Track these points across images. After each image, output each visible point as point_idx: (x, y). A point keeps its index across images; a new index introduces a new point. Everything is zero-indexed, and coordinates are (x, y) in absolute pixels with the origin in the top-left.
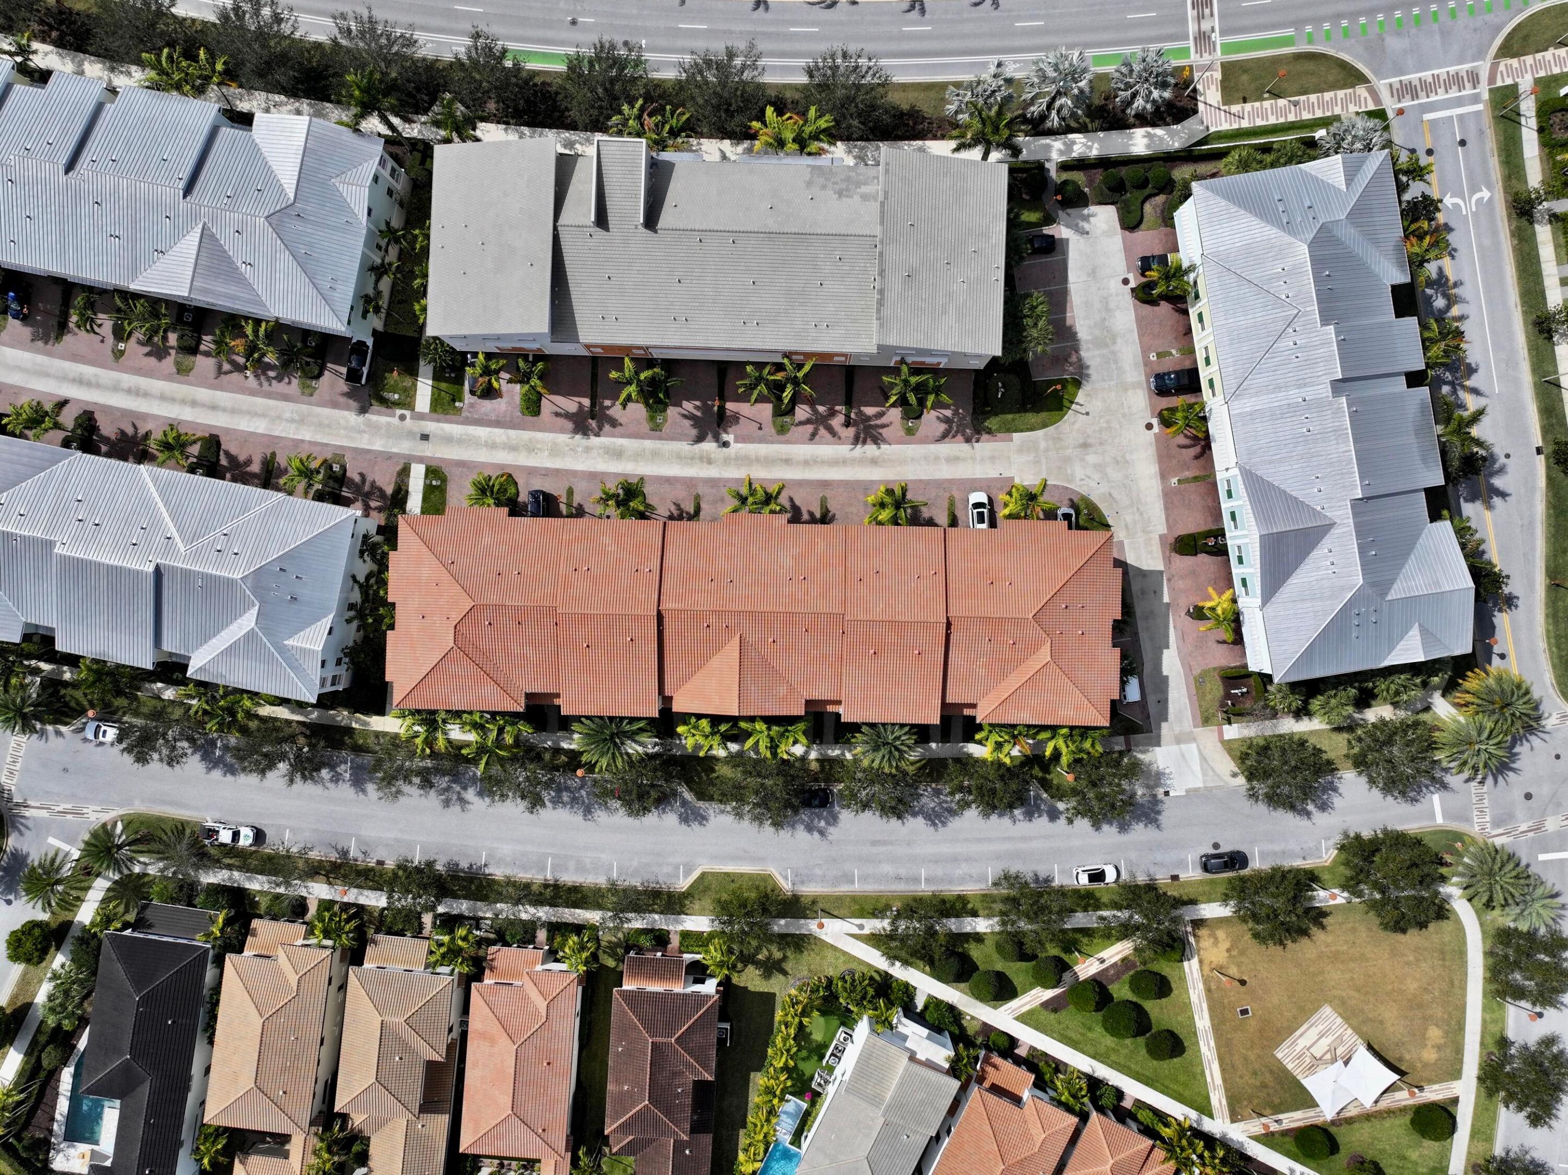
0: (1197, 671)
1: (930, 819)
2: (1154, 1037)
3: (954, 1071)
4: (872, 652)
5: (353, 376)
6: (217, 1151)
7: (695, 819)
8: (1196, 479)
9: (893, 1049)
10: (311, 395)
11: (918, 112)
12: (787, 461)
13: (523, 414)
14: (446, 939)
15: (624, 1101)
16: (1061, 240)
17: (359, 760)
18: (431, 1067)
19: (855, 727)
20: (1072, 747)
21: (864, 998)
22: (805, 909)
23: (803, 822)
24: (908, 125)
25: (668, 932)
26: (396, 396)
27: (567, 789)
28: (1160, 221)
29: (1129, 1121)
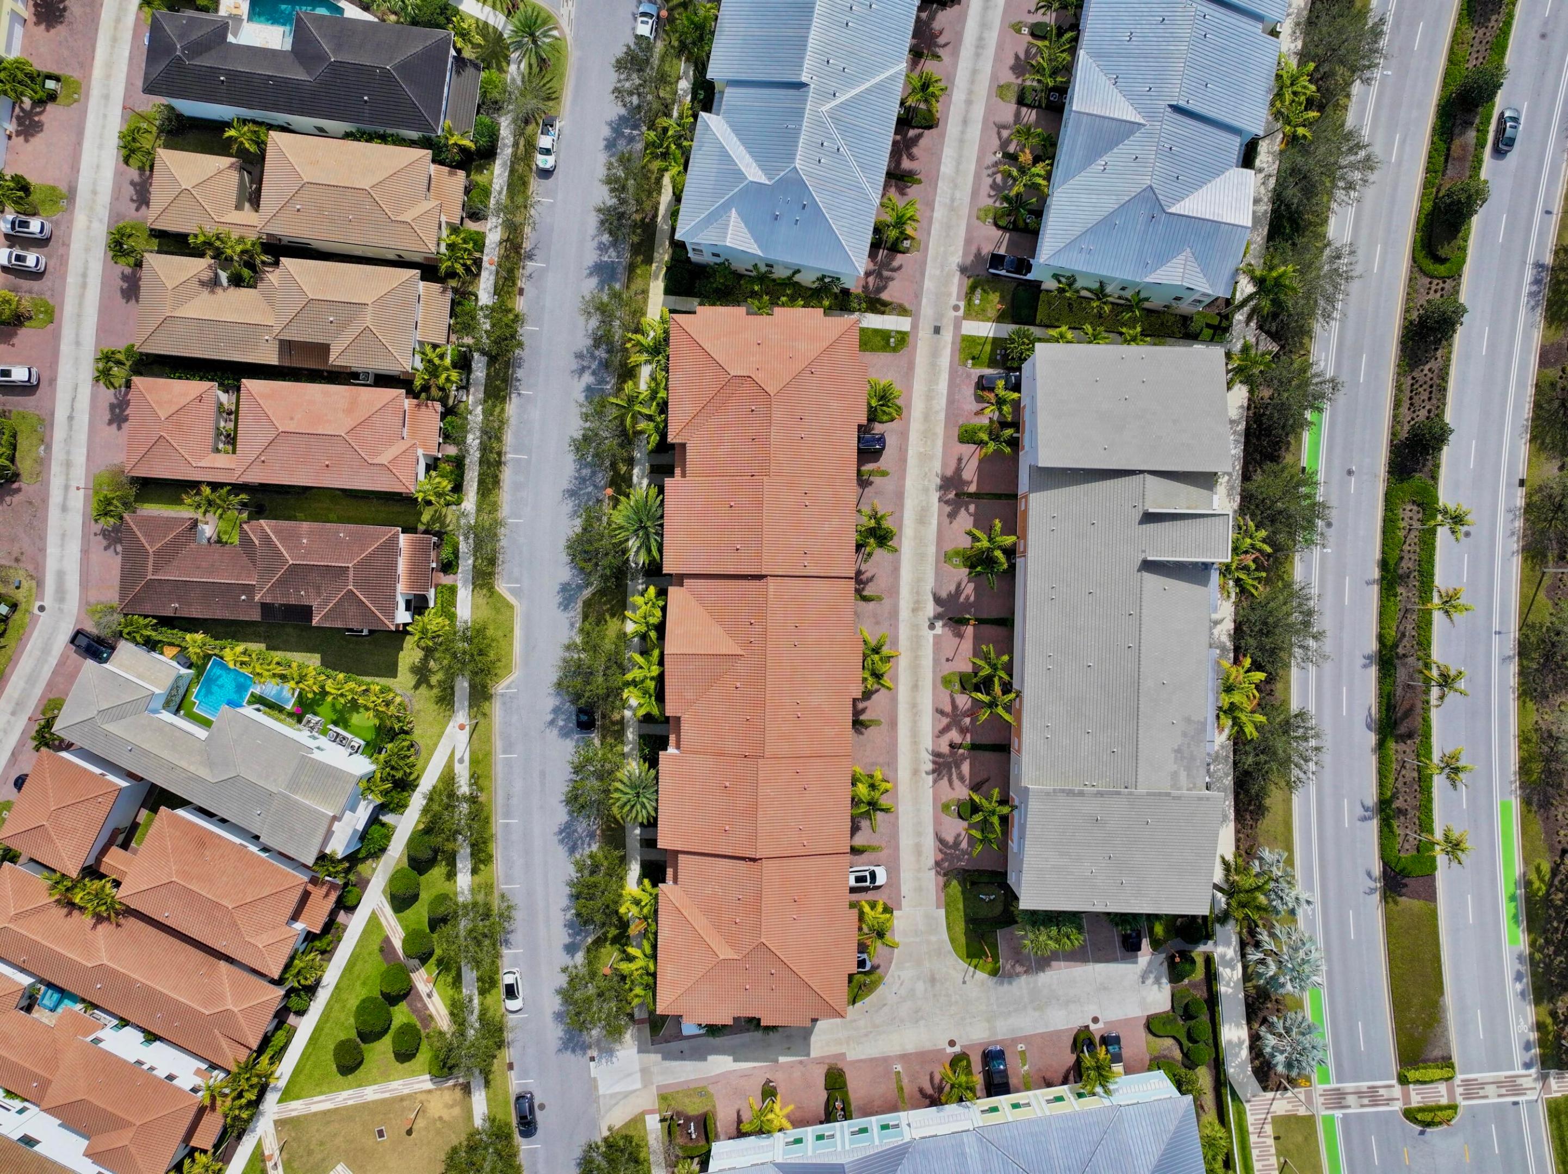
0: (711, 1089)
1: (566, 828)
2: (357, 1047)
3: (322, 858)
4: (727, 784)
5: (996, 260)
6: (242, 143)
7: (565, 599)
8: (901, 1089)
9: (343, 800)
10: (978, 218)
11: (1263, 814)
12: (915, 687)
13: (960, 427)
14: (448, 361)
15: (291, 539)
16: (1137, 957)
17: (620, 270)
18: (324, 349)
19: (653, 762)
20: (636, 973)
21: (393, 768)
22: (479, 707)
23: (563, 703)
24: (1249, 804)
25: (456, 573)
26: (977, 302)
27: (594, 473)
28: (1155, 1054)
29: (276, 1021)
